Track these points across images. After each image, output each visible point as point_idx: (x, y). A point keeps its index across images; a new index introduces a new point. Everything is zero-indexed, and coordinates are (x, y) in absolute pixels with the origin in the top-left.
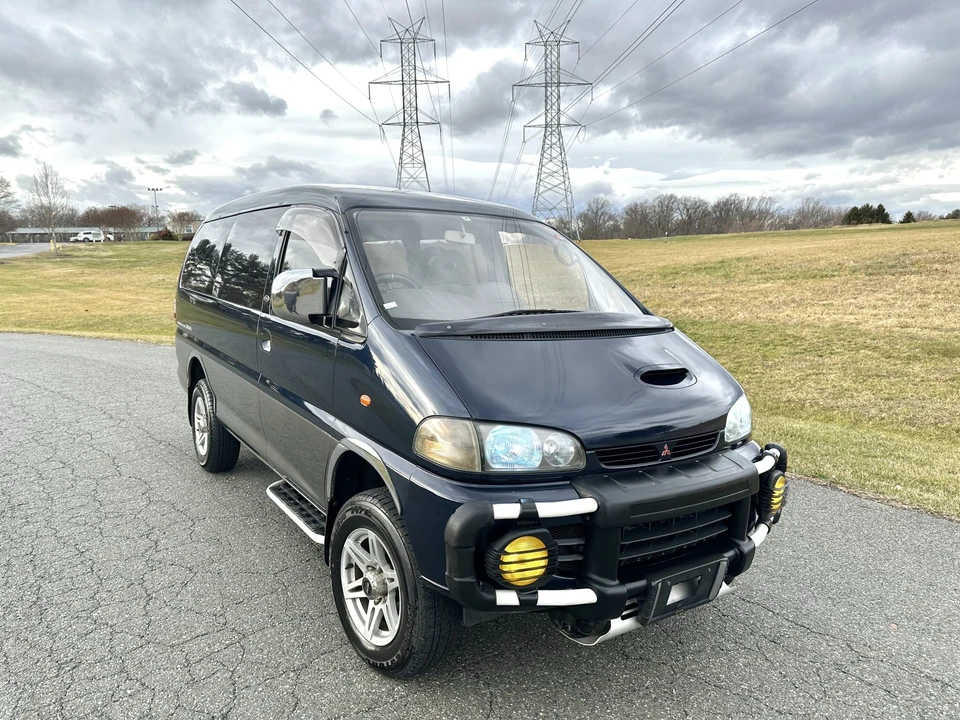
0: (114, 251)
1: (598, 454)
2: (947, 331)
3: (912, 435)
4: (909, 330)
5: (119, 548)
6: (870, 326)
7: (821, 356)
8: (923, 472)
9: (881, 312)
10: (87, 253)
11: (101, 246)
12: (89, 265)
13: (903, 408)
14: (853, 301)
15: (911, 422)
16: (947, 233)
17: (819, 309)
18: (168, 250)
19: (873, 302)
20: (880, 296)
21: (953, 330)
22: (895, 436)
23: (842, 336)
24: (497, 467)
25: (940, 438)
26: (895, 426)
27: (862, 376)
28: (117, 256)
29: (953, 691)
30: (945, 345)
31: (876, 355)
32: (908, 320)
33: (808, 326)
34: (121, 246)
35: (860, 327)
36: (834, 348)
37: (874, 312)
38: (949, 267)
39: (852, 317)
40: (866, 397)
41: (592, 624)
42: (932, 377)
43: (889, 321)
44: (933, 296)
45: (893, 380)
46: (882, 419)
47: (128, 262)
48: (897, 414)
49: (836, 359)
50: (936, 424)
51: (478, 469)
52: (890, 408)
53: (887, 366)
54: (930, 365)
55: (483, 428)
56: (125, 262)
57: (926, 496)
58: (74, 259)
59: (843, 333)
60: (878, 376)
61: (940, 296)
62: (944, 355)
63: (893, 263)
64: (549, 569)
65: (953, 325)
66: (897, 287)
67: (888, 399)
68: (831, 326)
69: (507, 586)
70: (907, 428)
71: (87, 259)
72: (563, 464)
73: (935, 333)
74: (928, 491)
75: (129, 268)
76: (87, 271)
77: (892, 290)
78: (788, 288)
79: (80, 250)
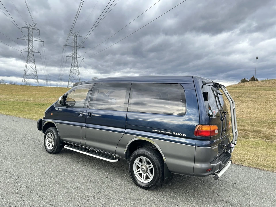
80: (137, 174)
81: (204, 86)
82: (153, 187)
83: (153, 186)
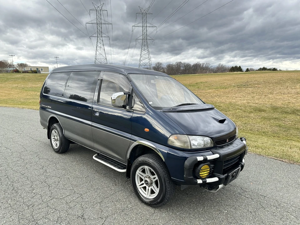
1: (216, 142)
2: (260, 104)
3: (252, 134)
4: (250, 104)
5: (34, 172)
6: (239, 103)
7: (226, 112)
8: (256, 144)
9: (242, 99)
13: (249, 126)
14: (234, 95)
15: (251, 130)
16: (259, 75)
17: (225, 98)
19: (240, 96)
20: (242, 94)
21: (261, 104)
22: (247, 134)
23: (232, 106)
24: (193, 147)
25: (259, 135)
26: (247, 131)
27: (238, 117)
29: (267, 198)
30: (259, 108)
31: (241, 111)
32: (249, 101)
33: (222, 103)
35: (236, 103)
36: (230, 109)
37: (240, 99)
38: (259, 86)
39: (234, 100)
40: (239, 123)
41: (215, 186)
42: (256, 117)
43: (245, 101)
44: (255, 94)
45: (246, 118)
46: (244, 129)
48: (248, 128)
49: (231, 112)
50: (258, 130)
51: (189, 148)
52: (246, 126)
53: (244, 114)
54: (256, 114)
55: (189, 136)
56: (3, 80)
57: (257, 150)
59: (232, 105)
60: (242, 117)
61: (257, 94)
62: (259, 111)
63: (245, 84)
64: (209, 173)
65: (261, 103)
66: (246, 91)
67: (245, 124)
68: (229, 103)
69: (200, 178)
70: (250, 132)
72: (209, 146)
73: (257, 105)
74: (257, 149)
75: (4, 82)
77: (245, 92)
78: (216, 92)
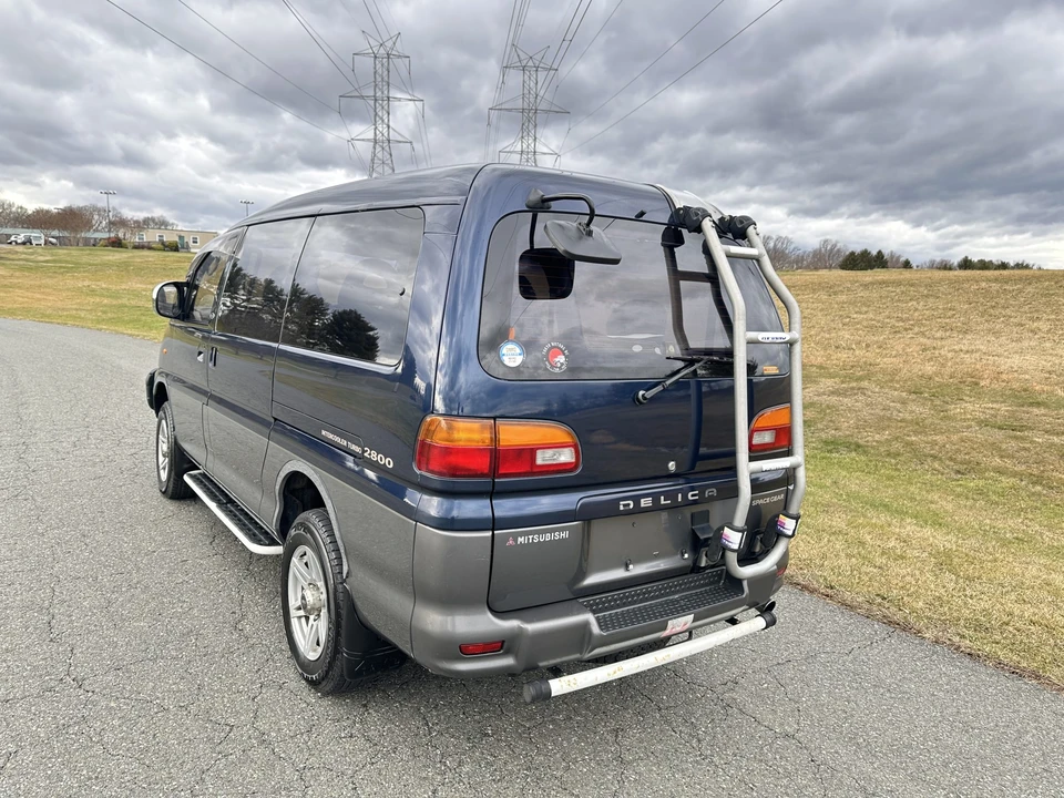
0: (53, 255)
10: (23, 256)
11: (40, 250)
12: (22, 268)
18: (110, 258)
28: (54, 261)
34: (62, 252)
47: (64, 268)
56: (61, 267)
58: (8, 262)
71: (21, 263)
75: (62, 273)
76: (17, 274)
79: (17, 252)
80: (300, 617)
81: (541, 216)
82: (324, 683)
83: (323, 679)
